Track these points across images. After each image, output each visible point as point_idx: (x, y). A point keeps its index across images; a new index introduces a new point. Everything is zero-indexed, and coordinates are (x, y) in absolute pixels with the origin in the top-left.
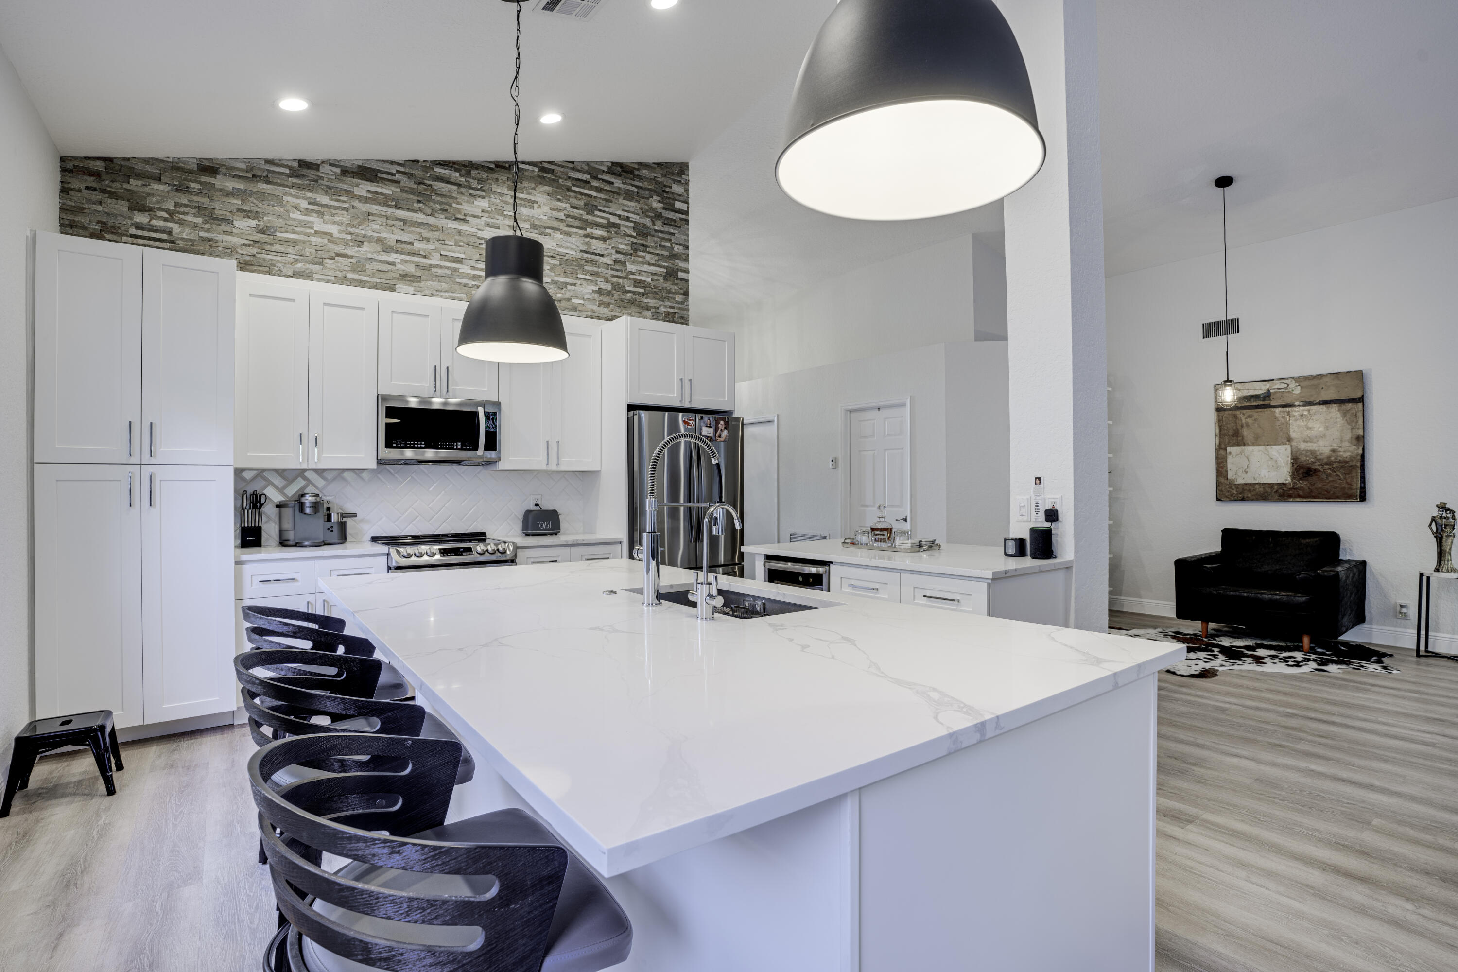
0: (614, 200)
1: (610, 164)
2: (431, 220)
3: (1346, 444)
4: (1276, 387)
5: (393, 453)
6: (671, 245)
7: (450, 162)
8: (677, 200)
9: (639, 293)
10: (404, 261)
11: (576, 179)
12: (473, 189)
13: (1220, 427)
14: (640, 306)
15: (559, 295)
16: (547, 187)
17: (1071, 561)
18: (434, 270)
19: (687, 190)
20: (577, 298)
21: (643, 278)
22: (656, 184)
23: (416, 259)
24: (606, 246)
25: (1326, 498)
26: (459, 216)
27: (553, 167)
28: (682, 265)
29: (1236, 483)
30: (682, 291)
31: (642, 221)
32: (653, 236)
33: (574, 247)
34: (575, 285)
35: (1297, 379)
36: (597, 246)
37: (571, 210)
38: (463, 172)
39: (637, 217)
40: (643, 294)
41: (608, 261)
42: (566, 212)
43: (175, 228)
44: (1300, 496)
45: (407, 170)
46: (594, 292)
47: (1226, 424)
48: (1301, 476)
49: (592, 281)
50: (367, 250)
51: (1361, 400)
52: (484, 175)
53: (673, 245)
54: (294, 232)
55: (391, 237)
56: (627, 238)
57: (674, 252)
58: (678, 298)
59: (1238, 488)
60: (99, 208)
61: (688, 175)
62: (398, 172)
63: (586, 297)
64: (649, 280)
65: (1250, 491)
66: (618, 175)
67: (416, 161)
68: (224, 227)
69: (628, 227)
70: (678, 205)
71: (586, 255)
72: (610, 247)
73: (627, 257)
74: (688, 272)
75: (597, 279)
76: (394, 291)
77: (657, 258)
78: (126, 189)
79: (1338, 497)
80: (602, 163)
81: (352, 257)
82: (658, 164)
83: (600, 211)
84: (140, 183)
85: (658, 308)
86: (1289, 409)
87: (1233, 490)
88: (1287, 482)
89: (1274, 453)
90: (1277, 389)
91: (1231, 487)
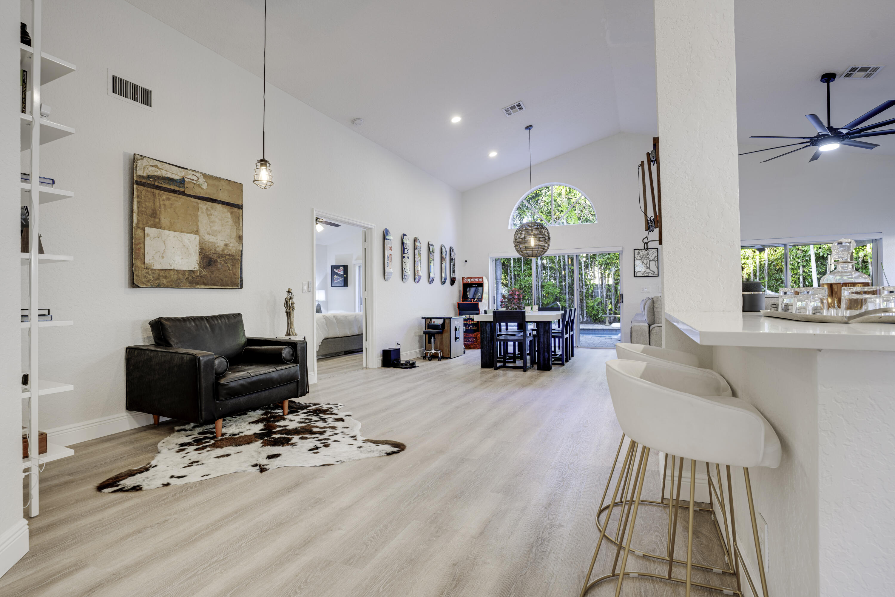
3: (233, 240)
4: (189, 177)
25: (221, 286)
29: (153, 267)
35: (205, 175)
47: (145, 201)
48: (205, 265)
51: (239, 207)
59: (154, 273)
65: (165, 277)
86: (199, 201)
87: (149, 275)
88: (196, 269)
89: (187, 241)
90: (190, 179)
91: (147, 273)
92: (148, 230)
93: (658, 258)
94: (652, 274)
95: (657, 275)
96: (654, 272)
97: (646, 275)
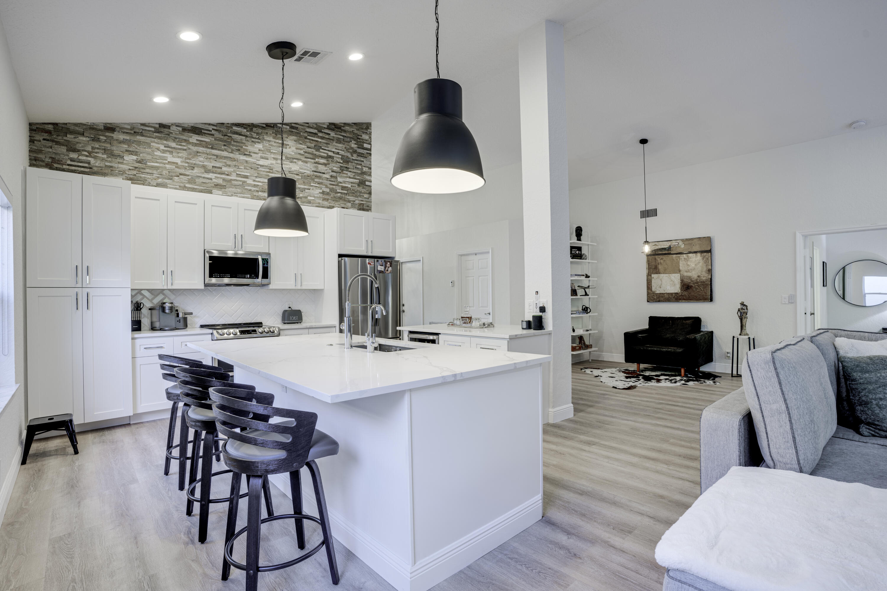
0: (330, 143)
1: (328, 124)
2: (231, 155)
3: (704, 273)
4: (673, 244)
5: (214, 280)
6: (362, 167)
7: (241, 124)
8: (365, 143)
9: (344, 193)
10: (216, 177)
11: (310, 132)
12: (254, 138)
13: (648, 264)
14: (345, 200)
15: (301, 195)
16: (294, 137)
17: (551, 331)
18: (233, 182)
19: (370, 138)
20: (311, 196)
21: (346, 185)
22: (353, 134)
23: (223, 176)
24: (327, 168)
25: (696, 300)
26: (246, 153)
27: (297, 126)
28: (368, 178)
29: (656, 293)
30: (368, 192)
31: (346, 154)
32: (352, 162)
33: (309, 169)
34: (309, 189)
35: (682, 240)
36: (321, 168)
37: (307, 149)
38: (248, 129)
39: (343, 152)
40: (346, 194)
41: (327, 176)
42: (304, 150)
43: (92, 160)
44: (684, 299)
45: (218, 128)
46: (320, 193)
47: (651, 263)
48: (685, 289)
49: (319, 187)
50: (196, 171)
51: (710, 251)
52: (260, 131)
53: (363, 167)
54: (157, 162)
55: (210, 164)
56: (338, 164)
57: (363, 171)
58: (366, 196)
59: (656, 295)
60: (50, 150)
61: (371, 129)
62: (213, 129)
63: (316, 196)
64: (349, 186)
65: (662, 297)
66: (332, 130)
67: (223, 124)
68: (119, 160)
69: (338, 158)
70: (366, 145)
71: (315, 173)
72: (329, 169)
73: (338, 174)
74: (371, 182)
75: (321, 186)
76: (212, 193)
77: (354, 174)
78: (65, 140)
79: (701, 300)
80: (324, 124)
81: (188, 175)
82: (355, 124)
83: (323, 149)
84: (73, 136)
85: (355, 201)
86: (679, 255)
88: (679, 292)
89: (673, 278)
91: (654, 295)
92: (653, 275)
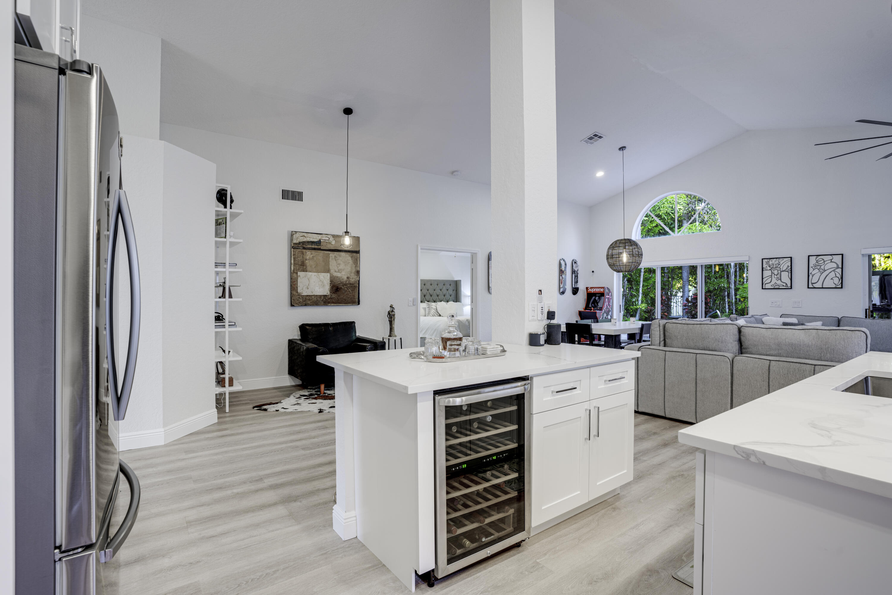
3: (353, 274)
4: (324, 239)
13: (293, 259)
25: (345, 304)
29: (302, 295)
35: (332, 236)
44: (333, 303)
47: (298, 257)
48: (334, 291)
51: (358, 252)
59: (303, 298)
65: (309, 300)
79: (349, 303)
86: (329, 252)
87: (300, 299)
88: (328, 294)
89: (322, 277)
90: (324, 240)
91: (299, 298)
92: (299, 273)
93: (791, 268)
94: (783, 286)
95: (790, 288)
96: (786, 284)
97: (776, 287)
